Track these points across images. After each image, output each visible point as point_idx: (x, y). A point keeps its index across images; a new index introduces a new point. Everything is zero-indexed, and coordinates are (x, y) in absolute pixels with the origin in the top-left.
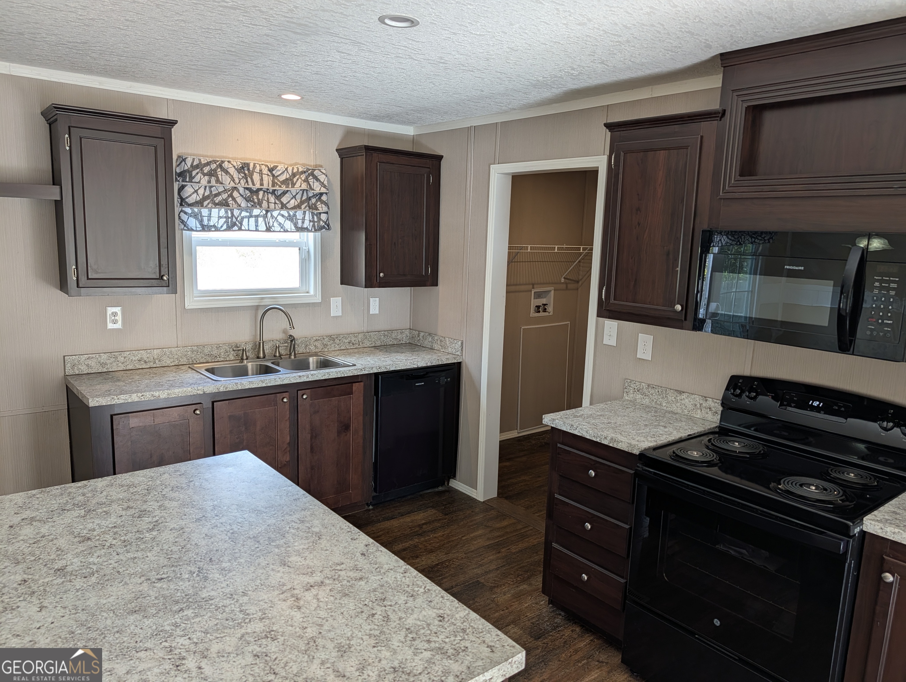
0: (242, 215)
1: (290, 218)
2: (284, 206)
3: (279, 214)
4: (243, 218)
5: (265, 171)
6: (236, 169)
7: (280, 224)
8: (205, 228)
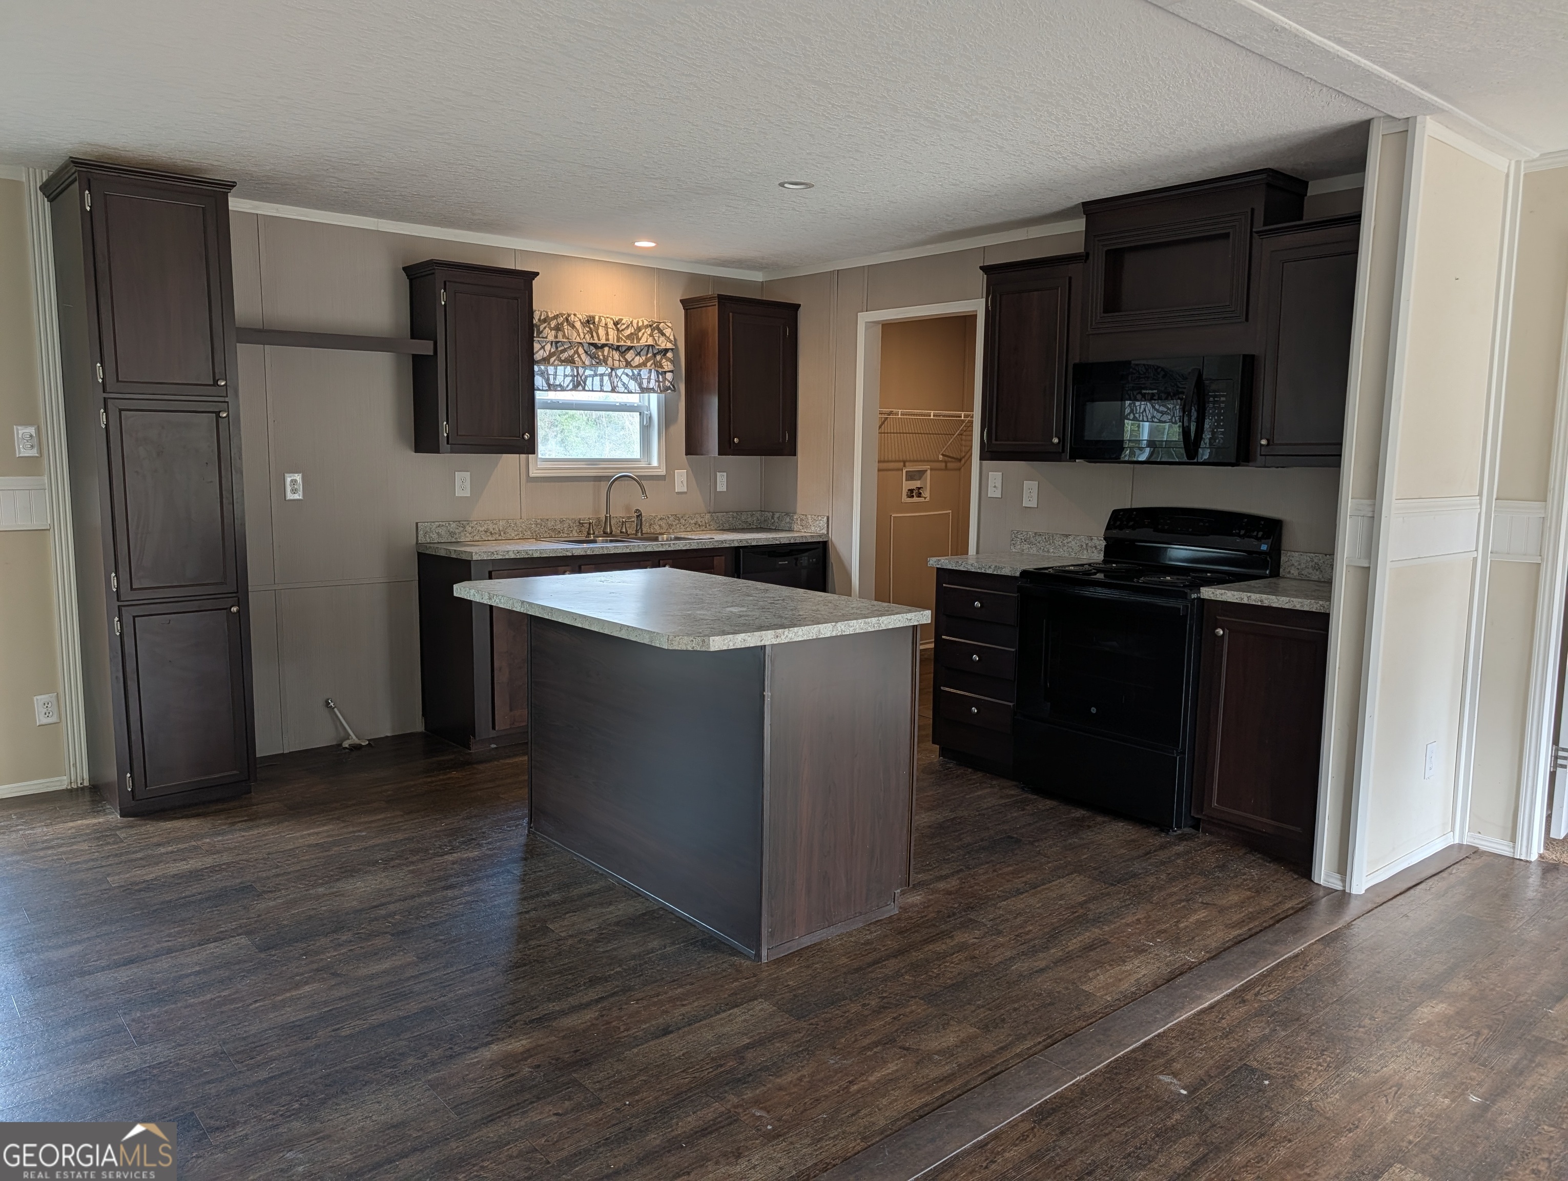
0: (586, 374)
1: (634, 378)
4: (586, 377)
5: (611, 325)
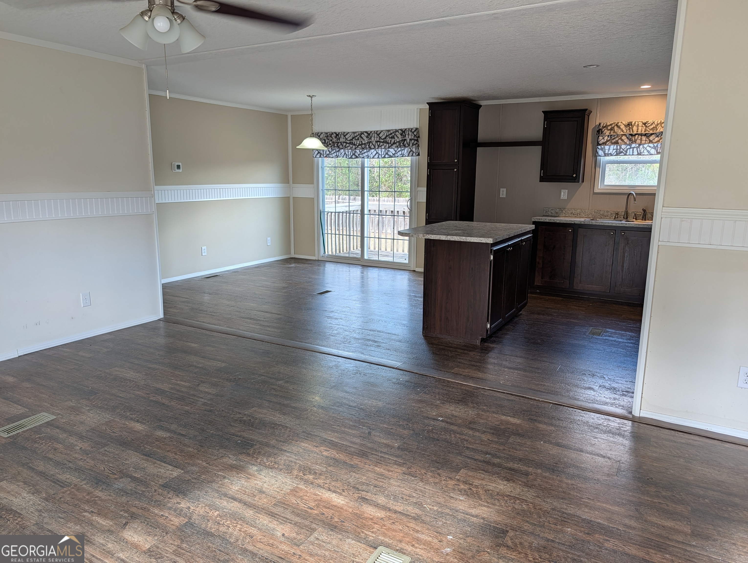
2: (651, 142)
3: (648, 146)
6: (625, 126)
7: (648, 151)
8: (606, 155)
